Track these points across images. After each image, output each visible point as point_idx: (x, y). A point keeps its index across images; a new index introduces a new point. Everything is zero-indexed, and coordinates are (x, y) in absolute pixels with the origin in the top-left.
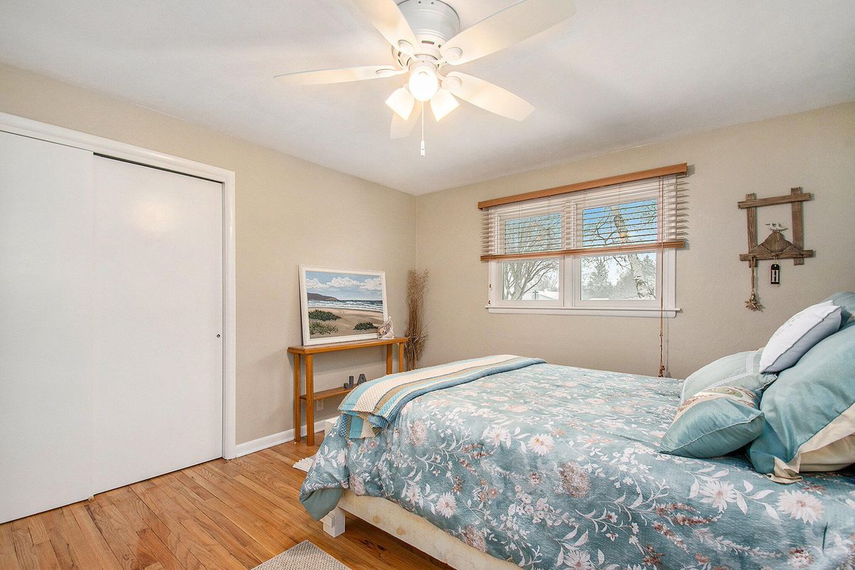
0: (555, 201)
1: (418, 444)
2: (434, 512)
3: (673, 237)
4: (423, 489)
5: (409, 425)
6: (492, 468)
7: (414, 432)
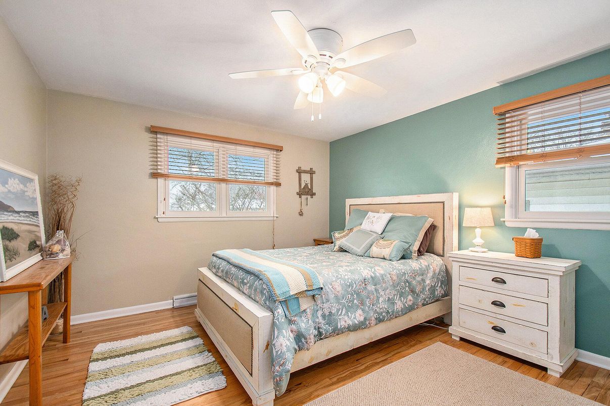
0: (216, 145)
1: (339, 294)
2: (357, 323)
3: (275, 180)
4: (348, 316)
5: (330, 287)
6: (371, 288)
7: (335, 289)
